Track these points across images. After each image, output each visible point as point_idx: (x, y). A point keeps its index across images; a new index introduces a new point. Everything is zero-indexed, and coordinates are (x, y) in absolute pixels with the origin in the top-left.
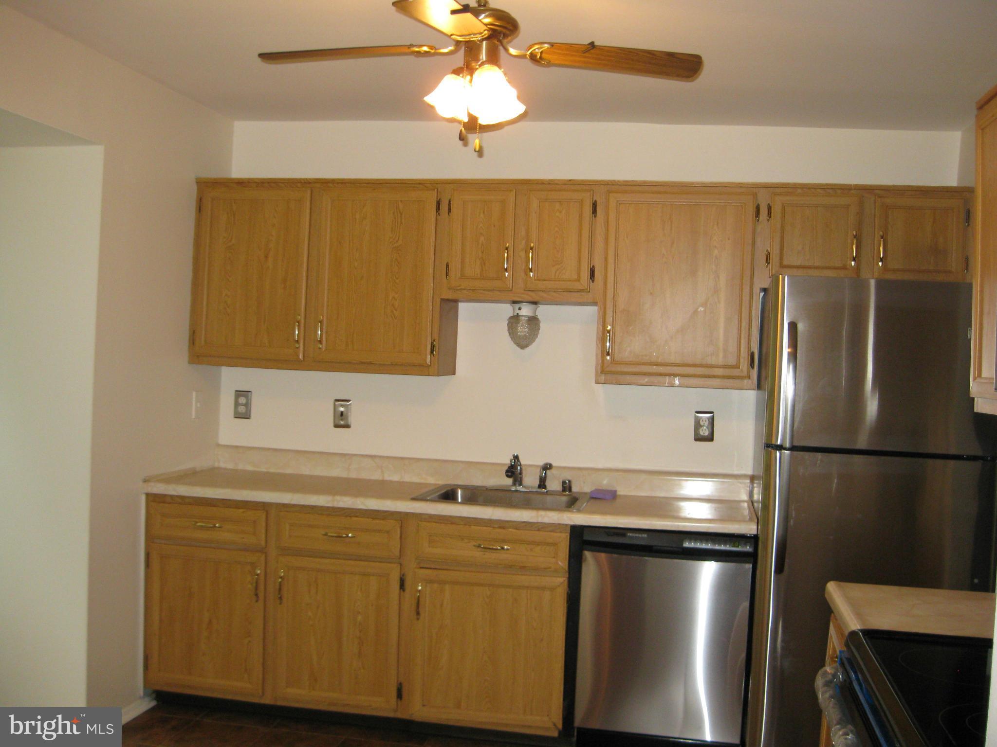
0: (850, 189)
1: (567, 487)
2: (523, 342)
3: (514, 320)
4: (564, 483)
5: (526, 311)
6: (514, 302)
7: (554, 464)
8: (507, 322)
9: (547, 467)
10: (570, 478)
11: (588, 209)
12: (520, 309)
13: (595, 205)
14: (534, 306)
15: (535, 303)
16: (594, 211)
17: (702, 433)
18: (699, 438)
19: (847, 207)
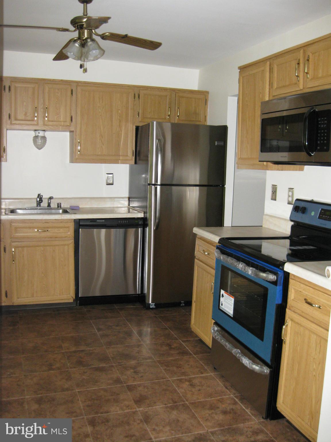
0: (167, 90)
1: (59, 206)
2: (40, 147)
3: (36, 137)
4: (58, 204)
5: (41, 134)
6: (35, 130)
7: (54, 197)
8: (32, 139)
9: (51, 198)
10: (61, 202)
11: (69, 93)
12: (39, 133)
13: (72, 91)
14: (44, 132)
15: (44, 131)
16: (72, 94)
17: (109, 182)
18: (108, 184)
19: (166, 96)
